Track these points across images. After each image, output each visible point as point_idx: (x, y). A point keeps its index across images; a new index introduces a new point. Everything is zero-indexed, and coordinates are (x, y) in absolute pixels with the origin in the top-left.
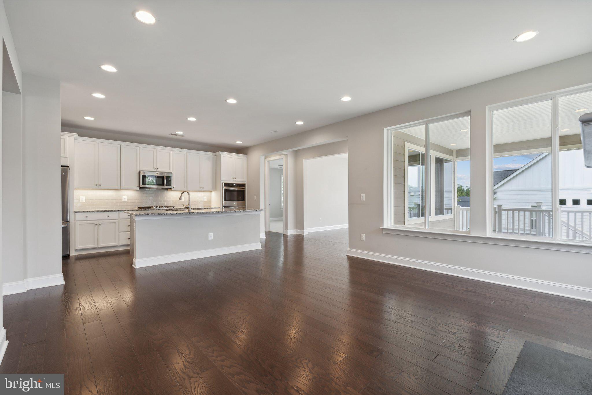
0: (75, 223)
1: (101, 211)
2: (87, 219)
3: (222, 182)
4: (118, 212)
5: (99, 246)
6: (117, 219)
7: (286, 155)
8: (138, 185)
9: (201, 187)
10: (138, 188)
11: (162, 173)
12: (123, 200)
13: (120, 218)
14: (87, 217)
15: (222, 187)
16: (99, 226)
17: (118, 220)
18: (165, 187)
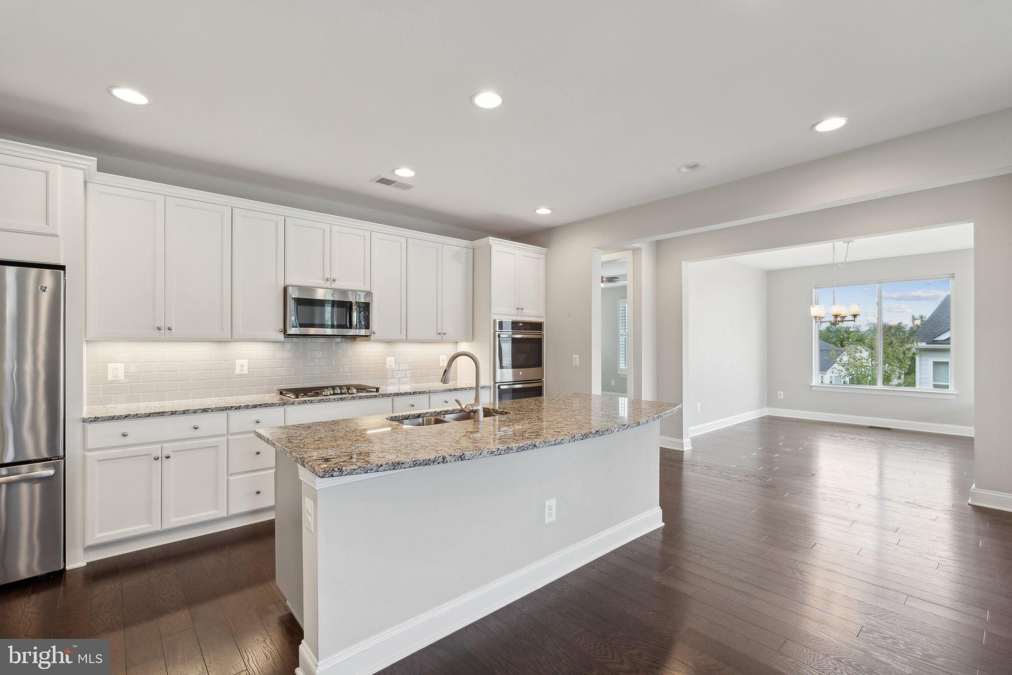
0: (84, 457)
1: (173, 413)
2: (126, 441)
3: (494, 317)
4: (223, 414)
5: (166, 526)
6: (223, 435)
7: (636, 251)
8: (282, 327)
9: (440, 331)
10: (281, 337)
11: (344, 292)
12: (238, 371)
13: (232, 430)
14: (124, 435)
15: (492, 332)
16: (165, 461)
17: (225, 438)
18: (352, 332)
